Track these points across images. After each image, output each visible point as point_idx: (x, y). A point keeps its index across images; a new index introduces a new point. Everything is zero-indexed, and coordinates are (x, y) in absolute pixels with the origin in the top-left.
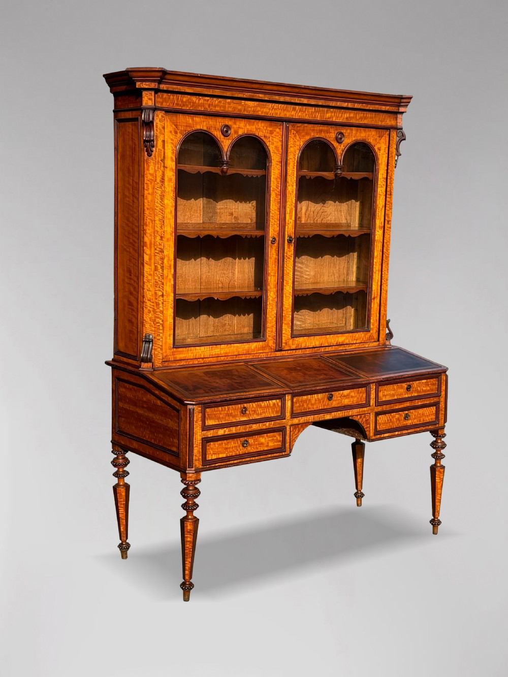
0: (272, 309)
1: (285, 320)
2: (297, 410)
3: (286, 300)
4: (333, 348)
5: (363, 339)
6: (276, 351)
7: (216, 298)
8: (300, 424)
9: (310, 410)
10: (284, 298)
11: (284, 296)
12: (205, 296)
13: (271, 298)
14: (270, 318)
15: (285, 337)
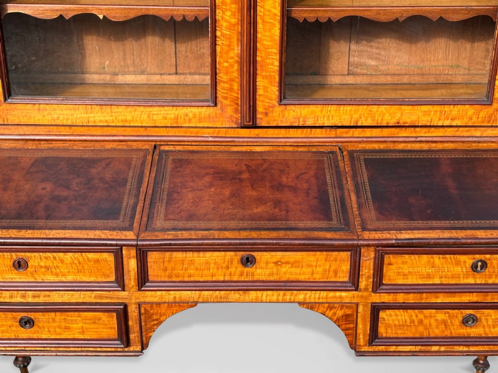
0: (229, 46)
1: (262, 70)
2: (157, 276)
3: (265, 30)
4: (386, 132)
5: (471, 119)
6: (242, 128)
7: (101, 17)
8: (164, 303)
9: (192, 279)
10: (260, 26)
11: (259, 20)
12: (74, 10)
13: (225, 24)
14: (226, 64)
15: (263, 101)
